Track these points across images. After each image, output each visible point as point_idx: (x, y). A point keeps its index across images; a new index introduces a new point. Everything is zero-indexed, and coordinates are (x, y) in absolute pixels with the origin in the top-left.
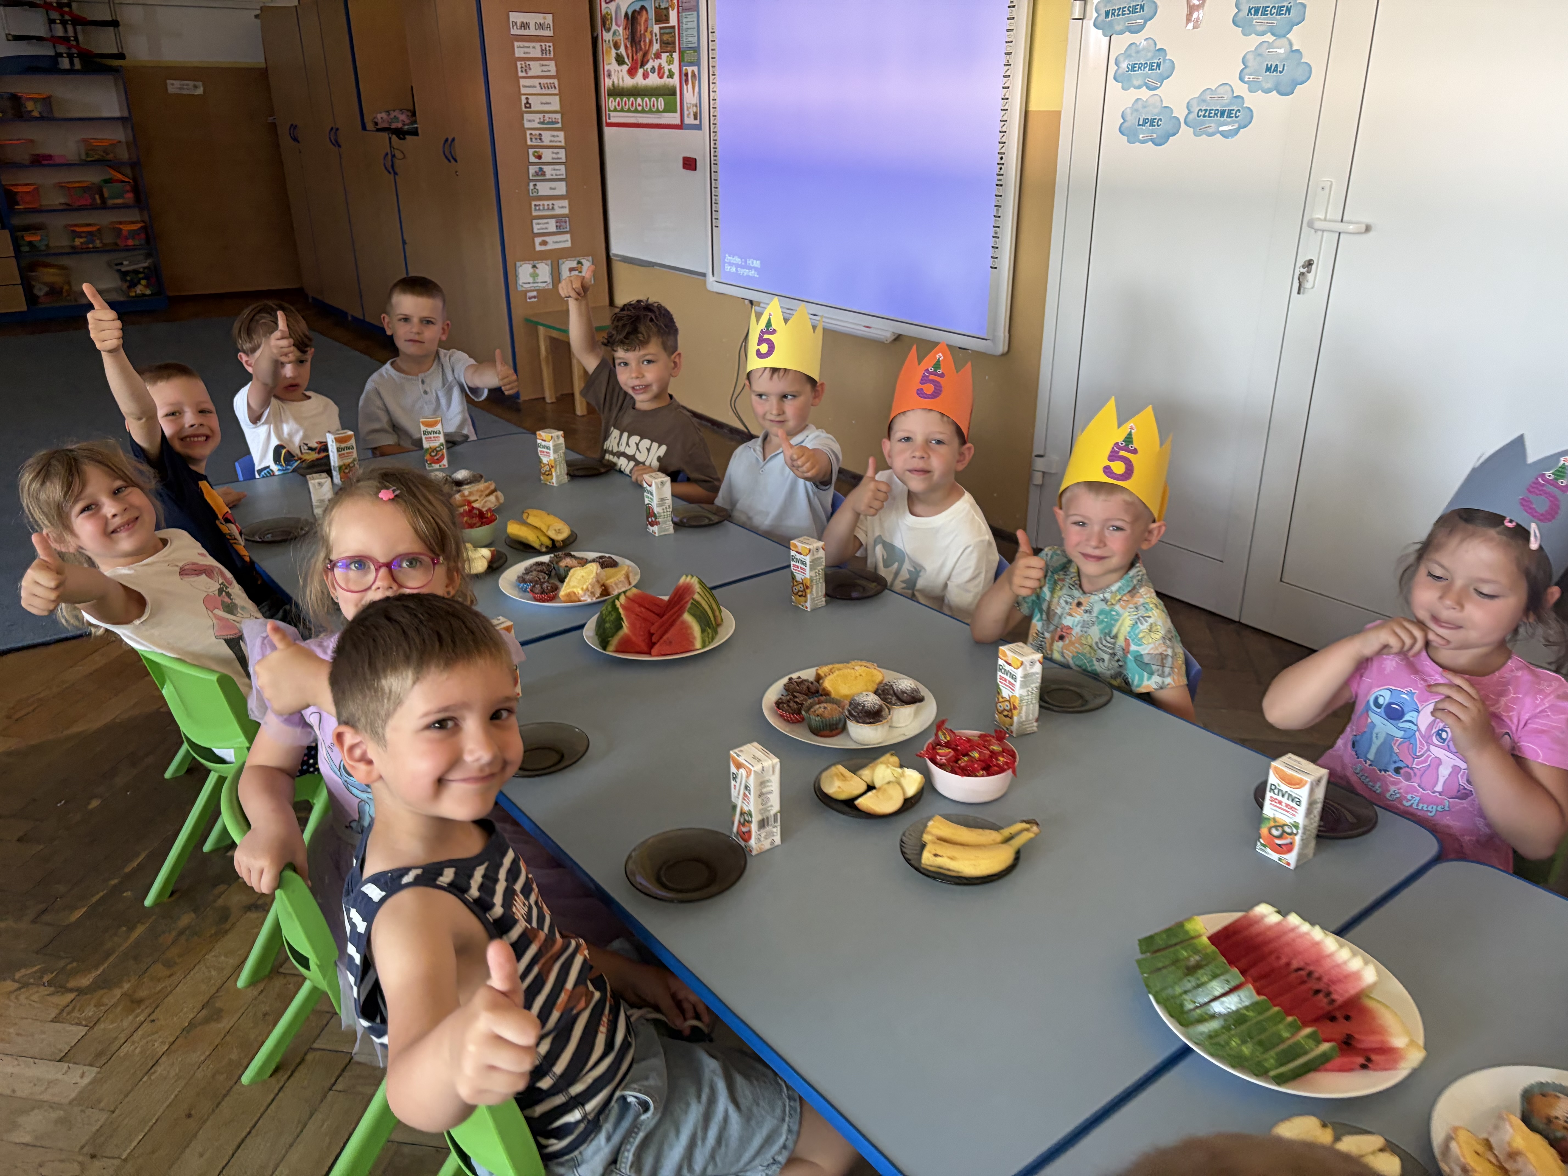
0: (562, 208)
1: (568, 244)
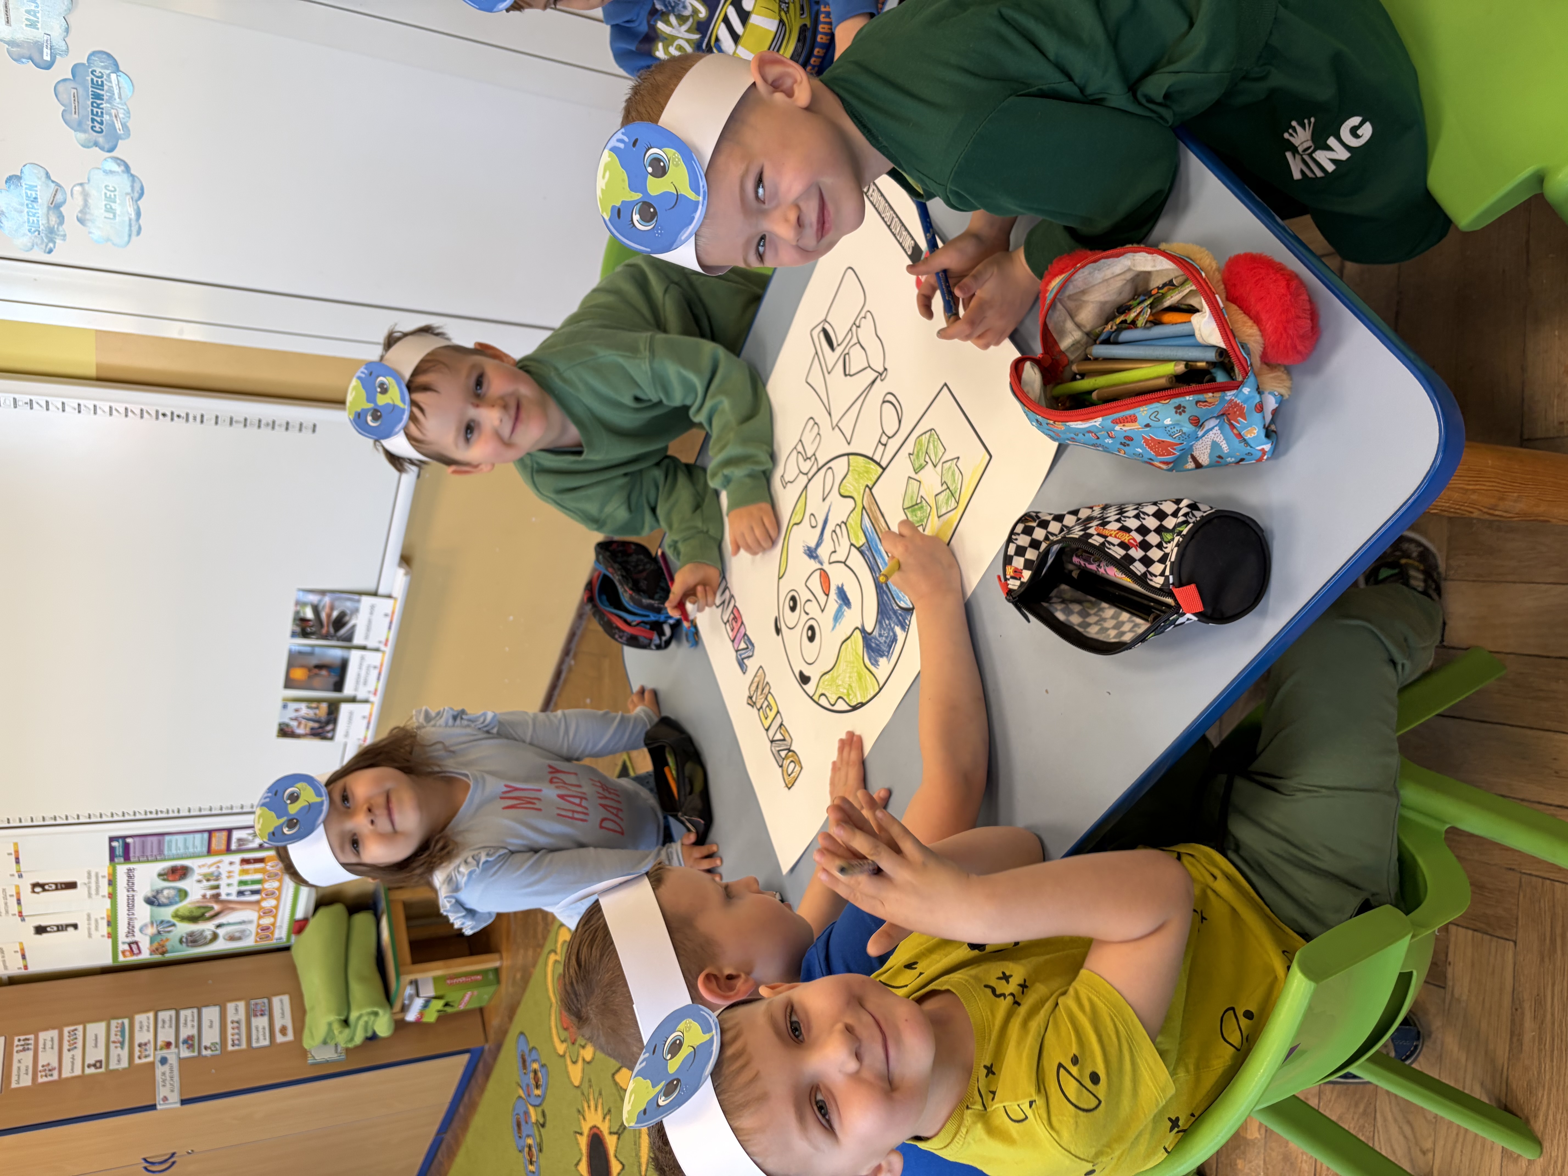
0: (236, 1010)
1: (286, 999)
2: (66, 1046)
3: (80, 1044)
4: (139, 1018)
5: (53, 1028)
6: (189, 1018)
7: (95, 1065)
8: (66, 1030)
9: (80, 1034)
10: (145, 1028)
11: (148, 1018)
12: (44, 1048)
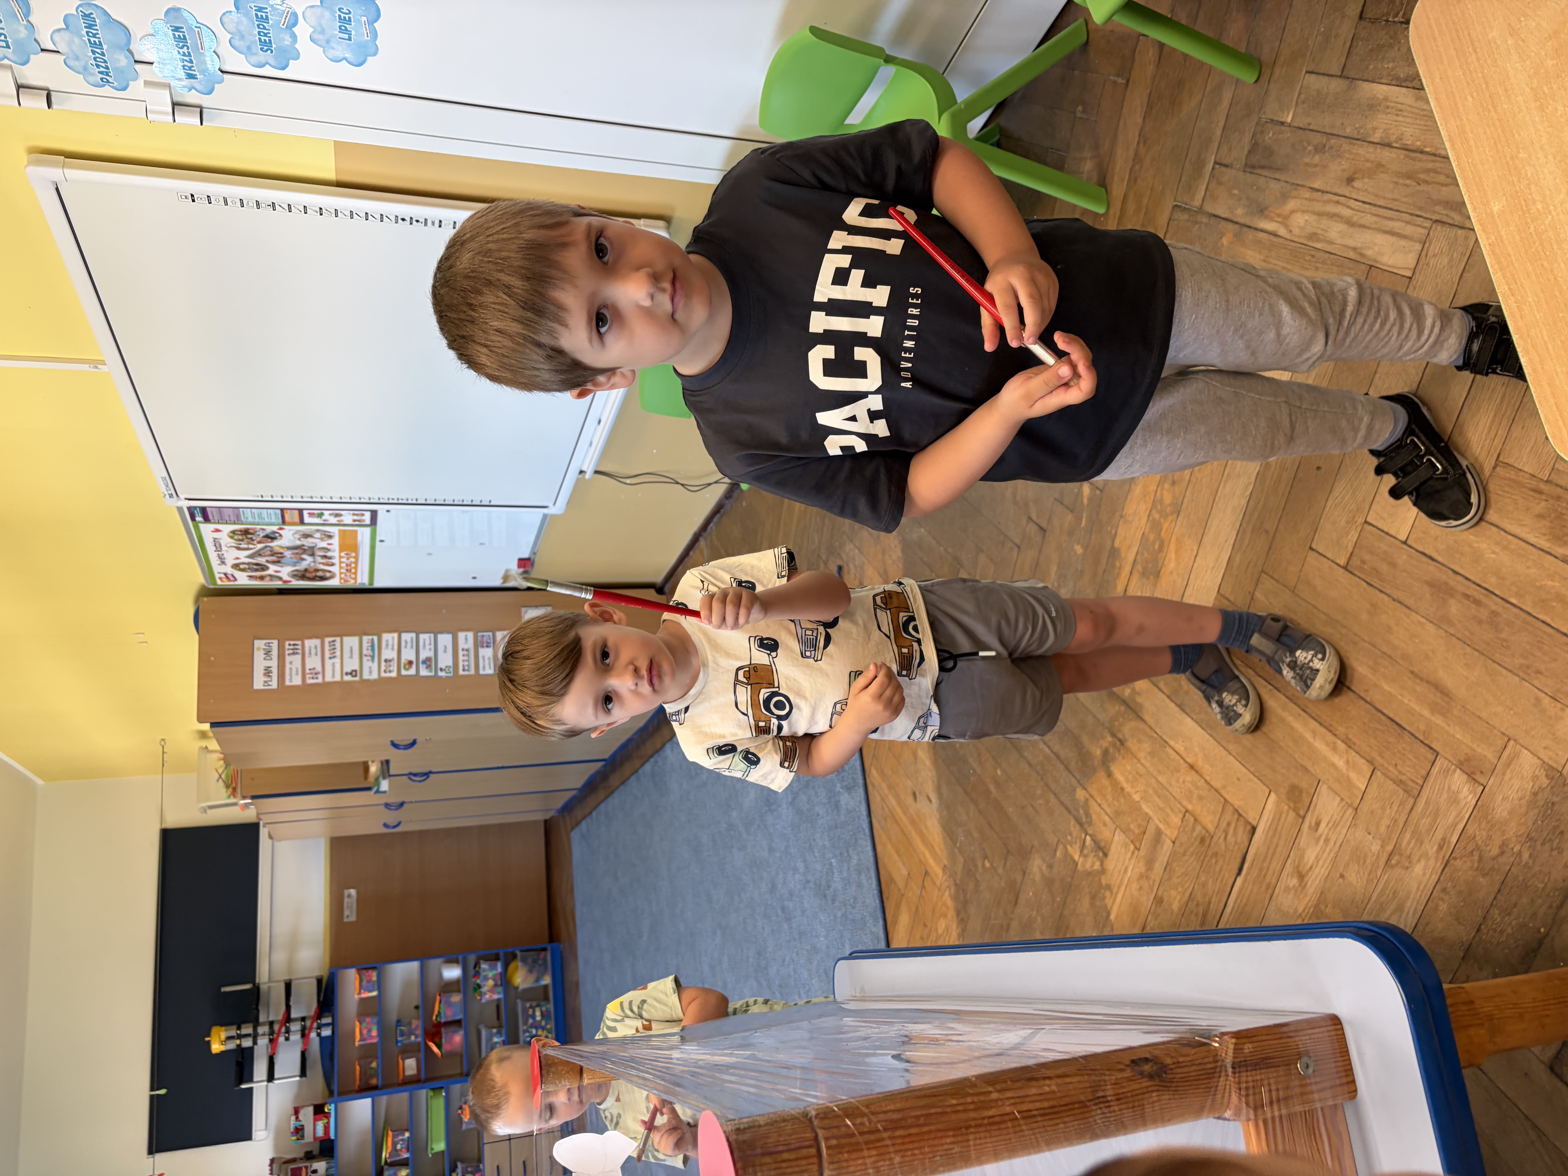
0: (466, 639)
2: (327, 654)
3: (338, 653)
4: (386, 636)
5: (317, 637)
6: (427, 642)
7: (351, 674)
8: (327, 640)
9: (338, 644)
10: (390, 646)
11: (393, 638)
12: (310, 654)
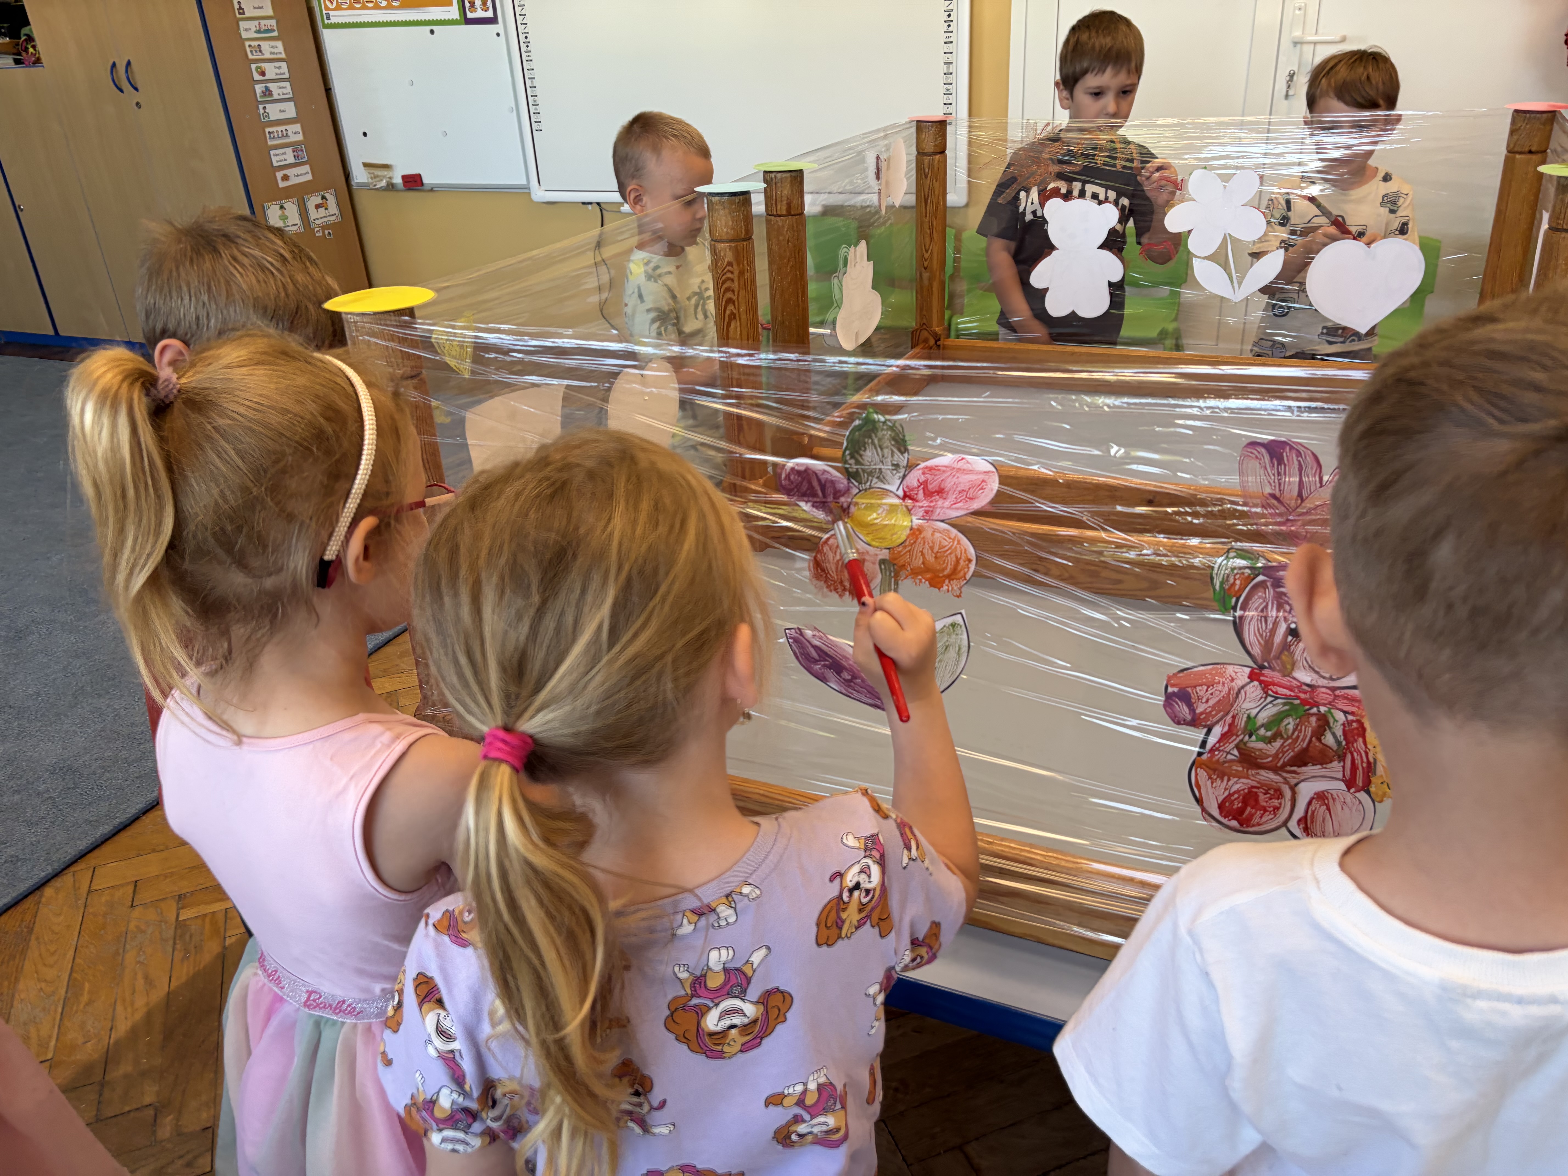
0: (295, 132)
1: (309, 177)
4: (279, 45)
6: (285, 91)
7: (240, 8)
10: (273, 51)
11: (280, 53)
